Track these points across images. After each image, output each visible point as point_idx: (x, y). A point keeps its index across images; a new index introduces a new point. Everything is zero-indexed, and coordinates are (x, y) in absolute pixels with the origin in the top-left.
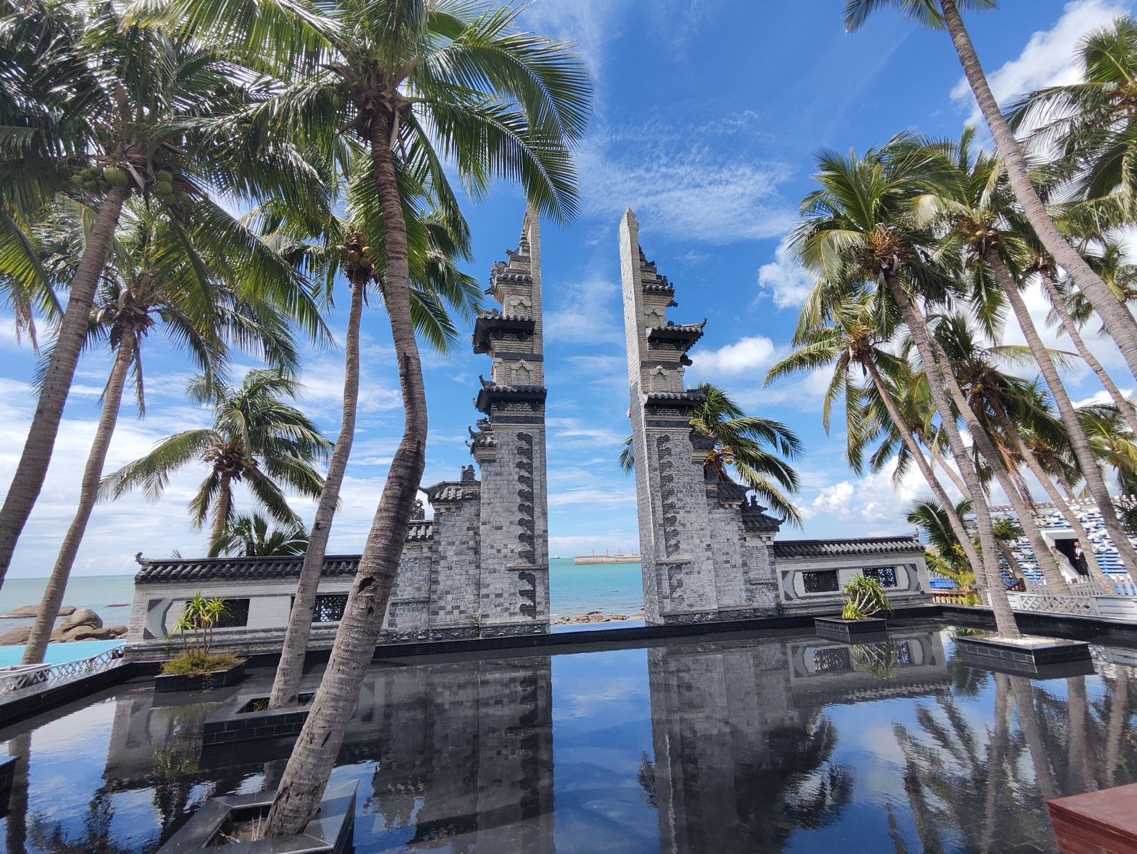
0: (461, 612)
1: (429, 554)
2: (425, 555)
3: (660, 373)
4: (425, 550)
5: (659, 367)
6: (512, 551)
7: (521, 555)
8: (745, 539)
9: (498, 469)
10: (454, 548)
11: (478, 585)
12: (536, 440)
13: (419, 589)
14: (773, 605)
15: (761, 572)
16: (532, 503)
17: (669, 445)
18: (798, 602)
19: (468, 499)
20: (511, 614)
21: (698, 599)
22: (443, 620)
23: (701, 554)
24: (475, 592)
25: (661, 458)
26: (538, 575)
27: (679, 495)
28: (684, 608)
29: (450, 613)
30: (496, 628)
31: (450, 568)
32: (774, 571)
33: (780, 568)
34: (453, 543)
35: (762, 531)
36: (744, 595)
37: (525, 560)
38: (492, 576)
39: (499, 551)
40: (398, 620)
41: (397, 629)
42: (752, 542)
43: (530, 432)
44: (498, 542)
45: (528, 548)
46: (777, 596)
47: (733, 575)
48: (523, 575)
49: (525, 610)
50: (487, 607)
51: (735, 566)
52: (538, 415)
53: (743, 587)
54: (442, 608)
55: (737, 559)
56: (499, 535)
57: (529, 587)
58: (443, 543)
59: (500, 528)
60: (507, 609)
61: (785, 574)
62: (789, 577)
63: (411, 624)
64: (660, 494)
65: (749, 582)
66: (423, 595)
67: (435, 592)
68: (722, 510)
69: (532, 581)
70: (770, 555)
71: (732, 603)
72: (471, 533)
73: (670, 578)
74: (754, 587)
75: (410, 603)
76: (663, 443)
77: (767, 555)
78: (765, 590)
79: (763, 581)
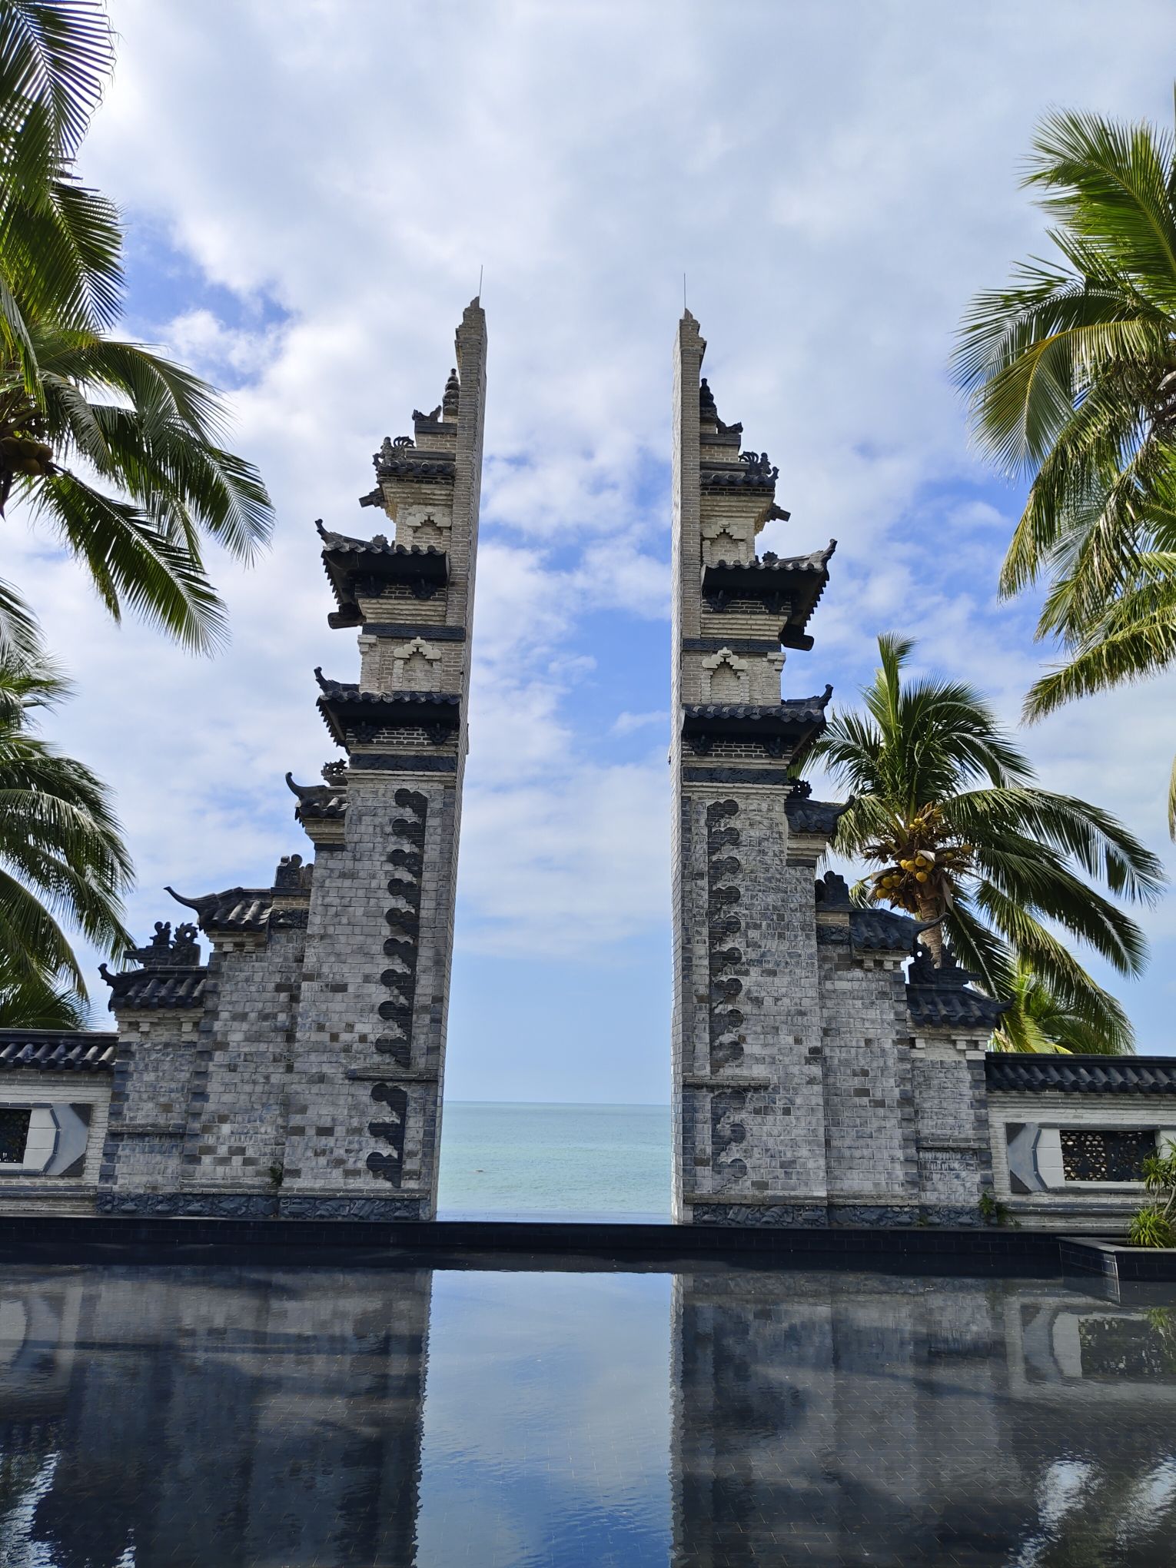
0: (247, 1162)
1: (194, 1037)
2: (186, 1038)
3: (725, 665)
4: (187, 1027)
5: (725, 651)
6: (363, 1039)
7: (382, 1046)
8: (912, 1043)
9: (349, 864)
10: (245, 1026)
11: (288, 1105)
12: (435, 805)
13: (167, 1108)
14: (975, 1201)
15: (951, 1121)
16: (416, 937)
17: (736, 823)
18: (1046, 1199)
19: (282, 926)
20: (348, 1173)
21: (780, 1172)
22: (209, 1174)
23: (795, 1070)
24: (280, 1121)
25: (713, 849)
26: (413, 1093)
27: (753, 934)
28: (743, 1189)
29: (224, 1161)
30: (312, 1199)
31: (232, 1068)
32: (982, 1123)
33: (999, 1118)
34: (243, 1017)
35: (954, 1026)
36: (899, 1173)
37: (388, 1058)
38: (315, 1089)
39: (334, 1037)
40: (120, 1168)
41: (116, 1188)
42: (930, 1052)
43: (423, 789)
44: (335, 1017)
45: (398, 1033)
46: (987, 1182)
47: (875, 1124)
48: (382, 1092)
49: (376, 1164)
50: (296, 1153)
51: (880, 1104)
52: (445, 752)
53: (900, 1154)
54: (209, 1150)
55: (889, 1088)
56: (338, 1003)
57: (390, 1117)
58: (224, 1015)
59: (341, 988)
60: (339, 1162)
61: (1013, 1131)
62: (1025, 1139)
63: (145, 1179)
64: (705, 931)
65: (917, 1142)
66: (175, 1119)
67: (196, 1115)
68: (858, 973)
69: (399, 1104)
70: (975, 1084)
71: (867, 1187)
72: (283, 997)
73: (716, 1119)
74: (929, 1155)
75: (147, 1135)
76: (723, 817)
77: (968, 1085)
78: (956, 1165)
79: (951, 1144)
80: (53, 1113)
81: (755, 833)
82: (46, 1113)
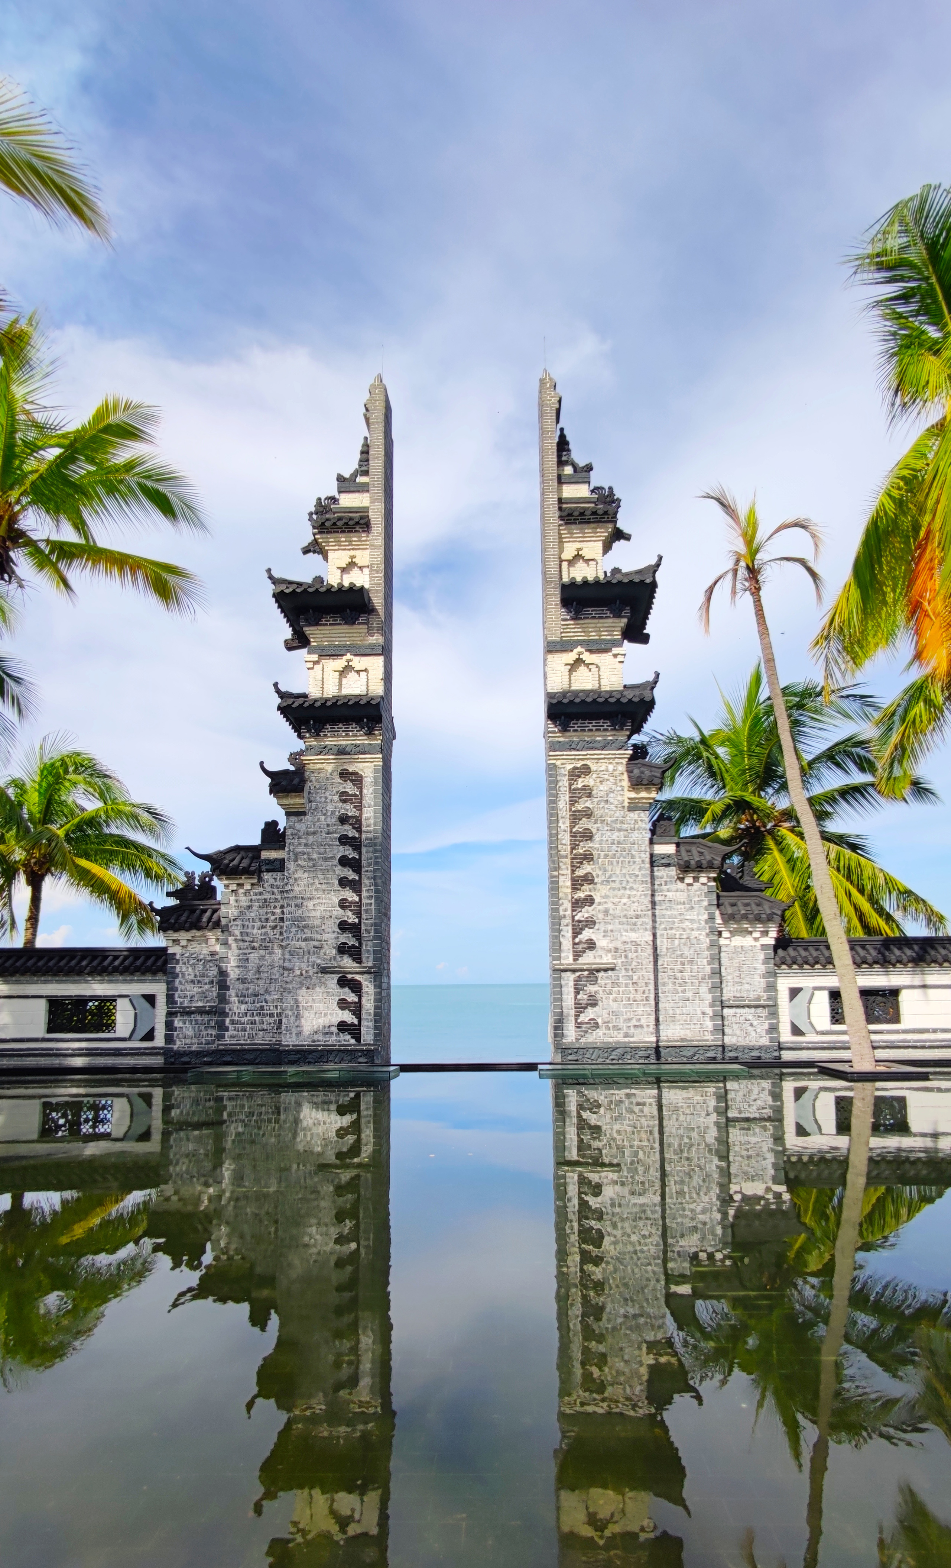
1: (216, 948)
2: (211, 949)
3: (579, 661)
4: (211, 941)
5: (579, 649)
7: (341, 950)
8: (719, 935)
9: (310, 825)
10: (249, 939)
11: (282, 991)
12: (368, 779)
13: (204, 995)
14: (763, 1041)
15: (746, 987)
16: (360, 875)
17: (589, 781)
18: (815, 1038)
19: (269, 870)
20: (325, 1034)
21: (623, 1026)
22: (234, 1037)
23: (634, 956)
25: (573, 802)
26: (365, 981)
27: (602, 862)
28: (597, 1037)
29: (243, 1029)
30: (302, 1052)
31: (243, 968)
32: (771, 987)
33: (784, 984)
34: (247, 933)
35: (750, 921)
36: (709, 1025)
37: (346, 958)
38: (299, 980)
40: (177, 1034)
41: (175, 1047)
42: (733, 940)
43: (360, 768)
44: (309, 932)
45: (352, 941)
46: (774, 1029)
47: (691, 991)
48: (344, 981)
49: (343, 1027)
50: (290, 1023)
52: (378, 740)
54: (233, 1022)
55: (703, 966)
56: (309, 922)
57: (351, 997)
58: (235, 932)
59: (311, 912)
61: (794, 992)
62: (802, 998)
64: (567, 861)
65: (721, 1002)
66: (210, 1003)
67: (223, 999)
68: (681, 886)
69: (356, 989)
71: (685, 1034)
72: (273, 918)
73: (577, 993)
74: (729, 1011)
75: (192, 1013)
76: (579, 777)
77: (761, 962)
78: (750, 1017)
79: (747, 1002)
80: (130, 1000)
81: (604, 787)
82: (127, 1000)
